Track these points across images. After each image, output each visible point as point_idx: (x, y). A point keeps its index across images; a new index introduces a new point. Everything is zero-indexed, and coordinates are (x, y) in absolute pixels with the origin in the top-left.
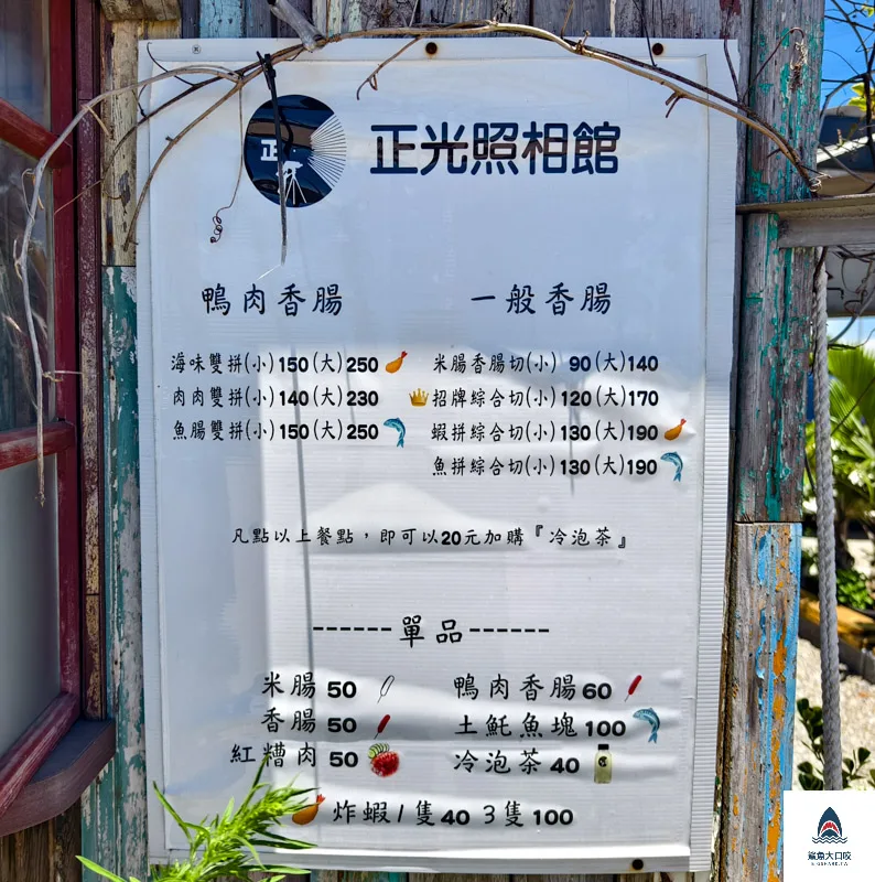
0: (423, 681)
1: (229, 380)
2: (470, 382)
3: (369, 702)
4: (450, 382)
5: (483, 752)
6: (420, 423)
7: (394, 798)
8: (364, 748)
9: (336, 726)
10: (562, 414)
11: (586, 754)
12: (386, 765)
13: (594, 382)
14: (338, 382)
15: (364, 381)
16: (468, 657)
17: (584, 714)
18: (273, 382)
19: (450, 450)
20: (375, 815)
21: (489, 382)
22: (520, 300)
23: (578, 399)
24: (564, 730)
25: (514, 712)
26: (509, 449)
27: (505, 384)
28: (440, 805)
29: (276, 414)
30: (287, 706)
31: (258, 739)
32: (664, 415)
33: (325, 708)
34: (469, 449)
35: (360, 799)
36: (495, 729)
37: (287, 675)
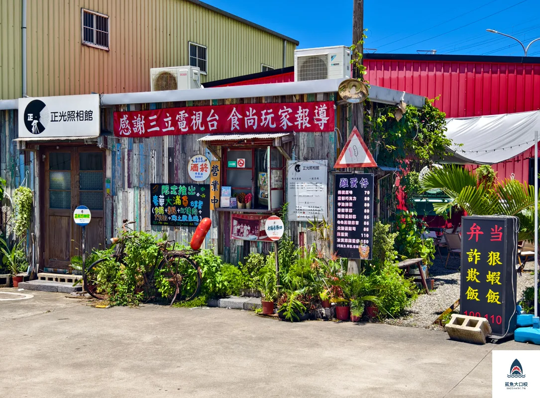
0: (306, 206)
1: (294, 184)
2: (309, 184)
3: (303, 208)
4: (308, 184)
5: (310, 212)
6: (306, 187)
7: (305, 215)
8: (302, 212)
9: (301, 210)
10: (315, 187)
11: (317, 212)
12: (304, 213)
13: (317, 184)
14: (300, 184)
15: (302, 184)
16: (310, 205)
17: (317, 209)
18: (296, 185)
19: (308, 189)
20: (303, 217)
21: (311, 184)
22: (313, 179)
23: (316, 186)
24: (316, 210)
25: (312, 209)
26: (312, 189)
27: (312, 184)
28: (308, 216)
29: (296, 187)
30: (297, 208)
31: (295, 211)
32: (322, 187)
33: (300, 209)
34: (309, 189)
35: (302, 215)
36: (311, 210)
37: (297, 206)
